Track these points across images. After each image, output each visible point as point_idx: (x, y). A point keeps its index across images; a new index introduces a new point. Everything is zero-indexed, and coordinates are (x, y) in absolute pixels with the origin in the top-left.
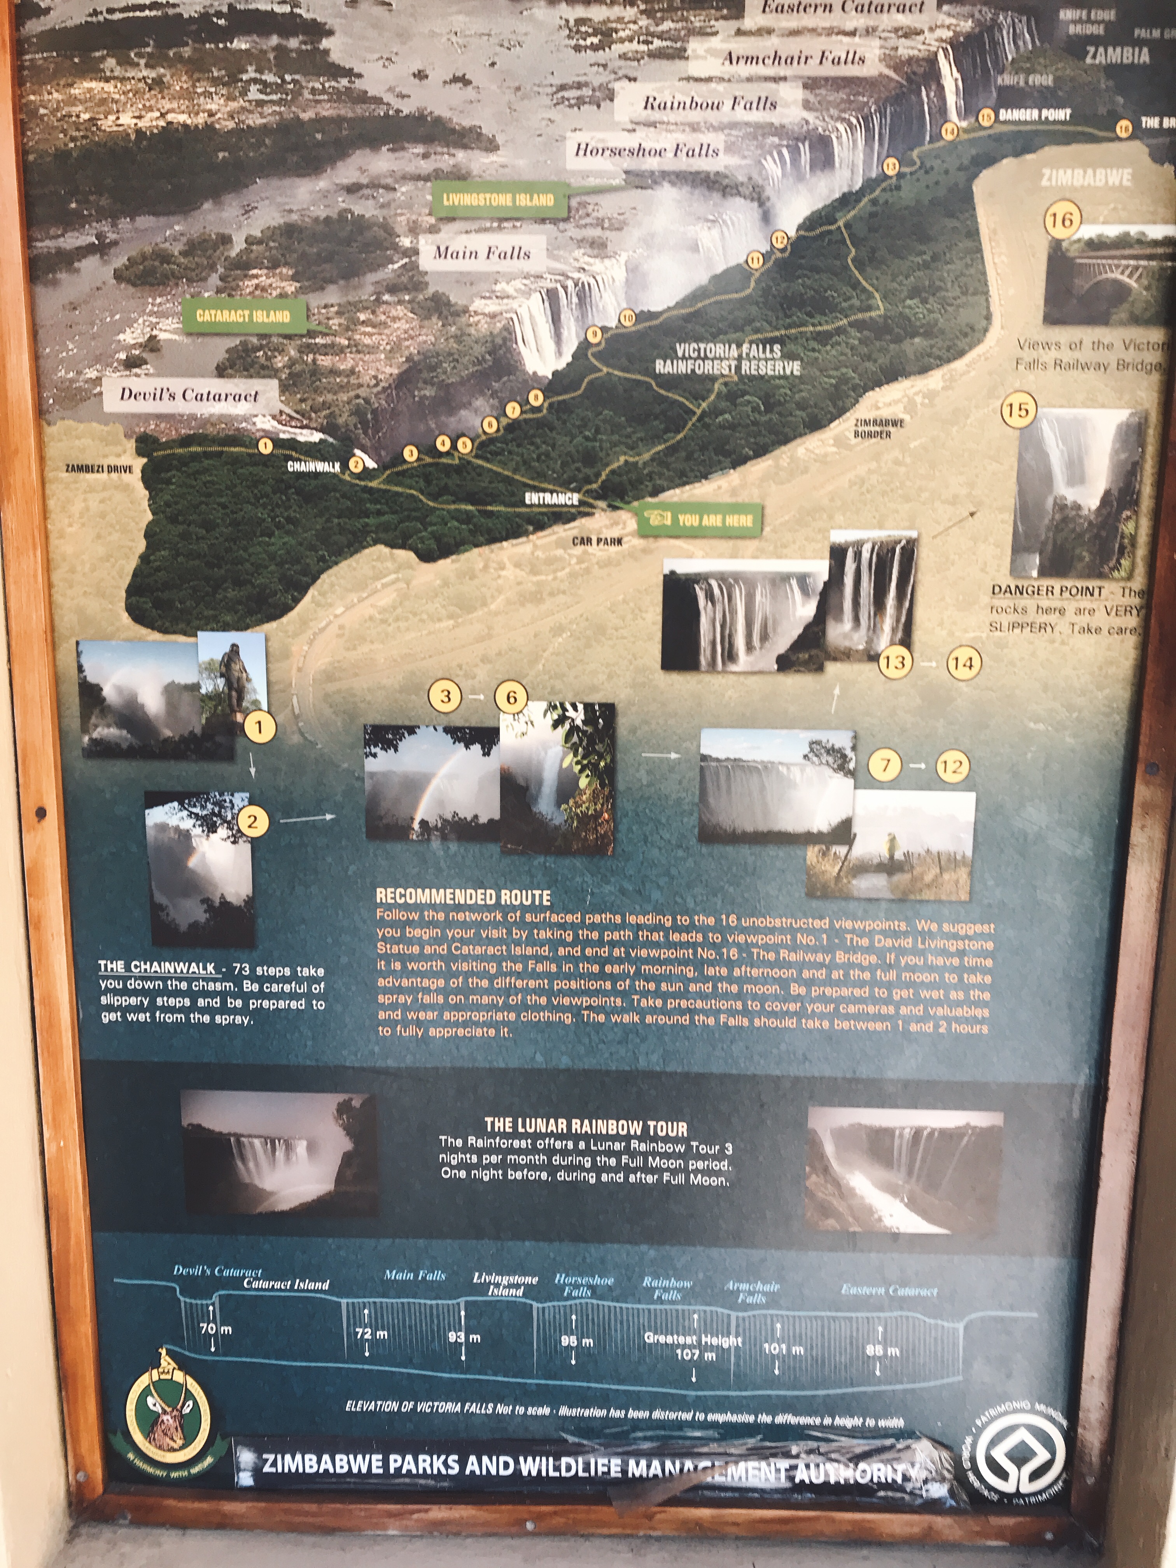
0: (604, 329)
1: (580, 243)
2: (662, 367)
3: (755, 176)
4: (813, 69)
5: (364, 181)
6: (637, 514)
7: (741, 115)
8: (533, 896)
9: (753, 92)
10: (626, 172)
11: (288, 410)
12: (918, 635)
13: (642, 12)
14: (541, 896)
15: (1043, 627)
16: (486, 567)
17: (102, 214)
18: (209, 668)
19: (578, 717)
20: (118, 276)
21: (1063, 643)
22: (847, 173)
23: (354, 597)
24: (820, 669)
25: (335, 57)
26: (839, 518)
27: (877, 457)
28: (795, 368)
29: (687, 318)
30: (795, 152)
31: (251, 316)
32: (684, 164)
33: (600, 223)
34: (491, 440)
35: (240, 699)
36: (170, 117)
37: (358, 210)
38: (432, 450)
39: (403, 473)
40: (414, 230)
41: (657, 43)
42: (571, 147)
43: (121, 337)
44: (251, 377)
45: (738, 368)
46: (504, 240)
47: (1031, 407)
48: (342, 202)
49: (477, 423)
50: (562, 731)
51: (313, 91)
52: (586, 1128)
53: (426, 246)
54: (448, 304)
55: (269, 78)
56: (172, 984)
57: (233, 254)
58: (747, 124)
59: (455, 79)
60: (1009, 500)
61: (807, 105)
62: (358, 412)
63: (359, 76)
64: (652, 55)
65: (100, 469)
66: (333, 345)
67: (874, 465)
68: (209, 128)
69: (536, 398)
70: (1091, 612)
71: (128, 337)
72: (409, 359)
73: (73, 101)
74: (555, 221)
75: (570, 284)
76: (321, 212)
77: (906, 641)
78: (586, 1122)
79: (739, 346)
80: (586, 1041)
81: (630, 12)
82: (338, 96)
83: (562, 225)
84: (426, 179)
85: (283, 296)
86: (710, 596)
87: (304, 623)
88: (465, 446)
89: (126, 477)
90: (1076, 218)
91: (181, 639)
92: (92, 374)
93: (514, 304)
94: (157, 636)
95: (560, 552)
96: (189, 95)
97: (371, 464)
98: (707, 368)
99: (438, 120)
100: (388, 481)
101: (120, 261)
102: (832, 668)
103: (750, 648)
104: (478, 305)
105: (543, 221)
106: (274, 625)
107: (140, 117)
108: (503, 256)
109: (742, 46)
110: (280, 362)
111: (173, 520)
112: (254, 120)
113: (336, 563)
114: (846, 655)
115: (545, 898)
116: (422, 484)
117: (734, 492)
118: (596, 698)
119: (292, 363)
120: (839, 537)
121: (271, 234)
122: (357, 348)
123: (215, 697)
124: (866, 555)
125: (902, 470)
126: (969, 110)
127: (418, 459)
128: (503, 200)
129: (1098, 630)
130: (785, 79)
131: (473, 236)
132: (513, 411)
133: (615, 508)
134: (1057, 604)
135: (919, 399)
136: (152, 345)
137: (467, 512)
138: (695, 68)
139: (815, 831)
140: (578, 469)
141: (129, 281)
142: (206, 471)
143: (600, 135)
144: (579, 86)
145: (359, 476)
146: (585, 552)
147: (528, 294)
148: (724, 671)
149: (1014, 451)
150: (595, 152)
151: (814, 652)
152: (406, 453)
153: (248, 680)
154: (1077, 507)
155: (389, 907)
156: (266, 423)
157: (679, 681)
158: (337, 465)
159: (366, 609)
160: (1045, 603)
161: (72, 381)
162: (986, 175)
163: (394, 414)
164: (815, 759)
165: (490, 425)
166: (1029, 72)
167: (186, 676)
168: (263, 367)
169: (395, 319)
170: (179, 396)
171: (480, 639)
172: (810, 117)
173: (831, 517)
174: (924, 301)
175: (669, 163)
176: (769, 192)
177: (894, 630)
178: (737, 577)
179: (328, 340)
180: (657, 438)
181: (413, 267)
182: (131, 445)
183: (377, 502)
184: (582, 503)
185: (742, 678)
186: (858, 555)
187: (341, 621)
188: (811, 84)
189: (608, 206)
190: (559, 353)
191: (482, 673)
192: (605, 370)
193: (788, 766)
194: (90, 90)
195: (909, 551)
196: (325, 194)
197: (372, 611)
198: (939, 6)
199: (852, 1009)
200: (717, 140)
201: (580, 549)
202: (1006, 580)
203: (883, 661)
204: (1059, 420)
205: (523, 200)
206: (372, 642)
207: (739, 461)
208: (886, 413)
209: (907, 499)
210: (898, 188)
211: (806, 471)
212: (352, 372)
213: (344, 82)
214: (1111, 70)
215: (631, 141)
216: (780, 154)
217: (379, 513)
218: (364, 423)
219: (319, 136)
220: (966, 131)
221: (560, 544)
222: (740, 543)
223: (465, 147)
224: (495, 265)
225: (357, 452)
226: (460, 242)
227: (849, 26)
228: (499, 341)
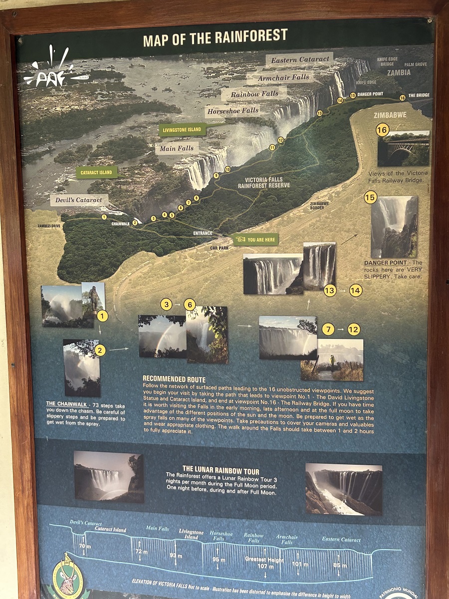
0: (220, 173)
1: (210, 144)
2: (239, 186)
3: (271, 118)
4: (290, 81)
5: (136, 125)
6: (233, 238)
7: (265, 97)
8: (199, 379)
9: (270, 89)
10: (226, 119)
11: (111, 204)
12: (338, 281)
13: (230, 64)
14: (202, 379)
15: (385, 276)
16: (180, 258)
17: (51, 140)
18: (85, 295)
19: (214, 312)
20: (55, 161)
21: (392, 282)
22: (304, 116)
23: (134, 269)
24: (302, 293)
25: (126, 85)
26: (306, 238)
27: (319, 216)
28: (288, 185)
29: (248, 169)
30: (285, 109)
31: (99, 172)
32: (246, 115)
33: (217, 137)
34: (181, 213)
35: (96, 306)
36: (72, 107)
37: (134, 135)
38: (161, 217)
39: (150, 226)
40: (153, 141)
41: (235, 74)
42: (206, 111)
43: (56, 181)
44: (99, 193)
45: (268, 185)
46: (184, 144)
47: (375, 196)
48: (129, 133)
49: (176, 207)
50: (208, 317)
51: (119, 96)
52: (221, 471)
53: (157, 147)
54: (166, 167)
55: (105, 93)
56: (72, 411)
57: (93, 152)
58: (268, 100)
59: (166, 90)
60: (369, 231)
61: (289, 93)
62: (135, 205)
63: (134, 90)
64: (234, 78)
65: (49, 226)
66: (126, 182)
67: (318, 219)
68: (85, 110)
69: (196, 198)
70: (403, 270)
71: (58, 181)
72: (152, 186)
73: (41, 104)
74: (201, 137)
75: (207, 158)
76: (122, 136)
77: (334, 283)
78: (221, 468)
79: (268, 178)
80: (220, 436)
81: (226, 65)
82: (127, 97)
83: (204, 138)
84: (157, 123)
85: (109, 165)
86: (260, 267)
87: (118, 278)
88: (172, 215)
89: (58, 228)
90: (387, 129)
91: (76, 285)
92: (47, 194)
93: (189, 166)
94: (68, 284)
95: (206, 252)
96: (78, 100)
97: (140, 223)
98: (257, 186)
99: (161, 104)
100: (146, 229)
101: (56, 155)
102: (307, 293)
103: (276, 286)
104: (176, 166)
105: (197, 137)
106: (107, 279)
107: (63, 108)
108: (184, 149)
109: (264, 74)
110: (108, 188)
111: (74, 243)
112: (100, 107)
113: (129, 258)
114: (311, 288)
115: (204, 380)
116: (158, 229)
117: (268, 229)
118: (220, 305)
119: (113, 188)
120: (306, 245)
121: (105, 144)
122: (135, 183)
123: (87, 305)
124: (317, 251)
125: (329, 220)
126: (347, 93)
127: (156, 220)
128: (184, 130)
129: (405, 277)
130: (280, 85)
131: (173, 143)
132: (189, 203)
133: (226, 236)
134: (390, 268)
135: (333, 195)
136: (66, 183)
137: (173, 238)
138: (249, 82)
139: (303, 354)
140: (212, 223)
141: (59, 162)
142: (84, 226)
143: (216, 106)
144: (209, 90)
145: (136, 227)
146: (215, 252)
147: (193, 162)
148: (267, 295)
149: (369, 212)
150: (215, 112)
151: (300, 287)
152: (152, 218)
153: (99, 299)
154: (394, 232)
155: (148, 383)
156: (105, 209)
157: (251, 299)
158: (128, 223)
159: (138, 274)
160: (385, 268)
161: (40, 196)
162: (354, 115)
163: (147, 205)
164: (302, 327)
165: (181, 208)
166: (367, 80)
167: (77, 299)
168: (103, 190)
169: (147, 172)
170: (75, 201)
171: (178, 284)
172: (290, 97)
173: (303, 238)
174: (334, 160)
175: (241, 115)
176: (276, 123)
177: (329, 279)
178: (270, 260)
179: (125, 180)
180: (240, 211)
181: (153, 154)
182: (59, 217)
183: (142, 236)
184: (213, 235)
185: (273, 297)
186: (314, 252)
187: (130, 278)
188: (290, 86)
189: (220, 131)
190: (204, 182)
191: (179, 296)
192: (220, 188)
193: (292, 330)
194: (47, 99)
195: (333, 249)
196: (123, 130)
197: (140, 274)
198: (334, 58)
199: (320, 424)
200: (257, 106)
201: (213, 251)
202: (370, 260)
203: (325, 291)
204: (386, 200)
205: (190, 130)
206: (141, 285)
207: (269, 219)
208: (321, 200)
209: (331, 231)
210: (322, 120)
211: (293, 221)
212: (133, 191)
213: (129, 92)
214: (397, 78)
215: (227, 108)
216: (280, 111)
217: (143, 240)
218: (138, 208)
219: (121, 111)
220: (346, 100)
221: (206, 249)
222: (271, 248)
223: (170, 112)
224: (181, 153)
225: (135, 219)
226: (168, 145)
227: (303, 66)
228: (183, 179)
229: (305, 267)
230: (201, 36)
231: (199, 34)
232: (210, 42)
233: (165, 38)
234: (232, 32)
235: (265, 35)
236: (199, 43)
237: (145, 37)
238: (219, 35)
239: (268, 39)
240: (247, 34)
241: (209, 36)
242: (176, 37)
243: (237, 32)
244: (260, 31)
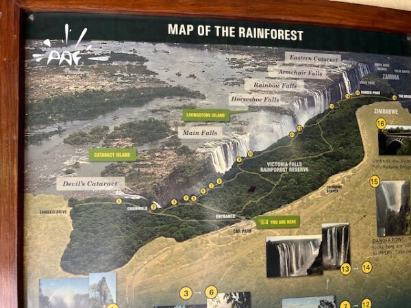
0: (242, 158)
1: (234, 130)
2: (262, 170)
3: (291, 108)
4: (306, 76)
5: (158, 108)
6: (256, 221)
7: (285, 89)
9: (289, 82)
10: (249, 107)
11: (128, 188)
12: (352, 259)
13: (253, 57)
15: (388, 252)
16: (202, 243)
17: (60, 120)
18: (93, 288)
19: (237, 298)
20: (65, 142)
21: (395, 257)
22: (319, 108)
23: (151, 257)
24: (321, 273)
25: (148, 68)
26: (324, 220)
27: (334, 198)
28: (306, 169)
29: (271, 154)
30: (303, 100)
31: (115, 155)
32: (267, 104)
33: (240, 123)
34: (204, 196)
35: (105, 299)
36: (88, 87)
37: (156, 118)
38: (182, 201)
39: (171, 209)
40: (176, 125)
41: (258, 66)
42: (230, 98)
43: (65, 163)
44: (114, 176)
45: (288, 170)
46: (208, 129)
47: (378, 181)
48: (150, 116)
49: (199, 191)
50: (230, 304)
51: (141, 79)
53: (180, 131)
54: (188, 150)
55: (125, 75)
57: (109, 133)
58: (287, 92)
59: (191, 76)
60: (375, 211)
61: (305, 87)
62: (155, 188)
63: (157, 74)
64: (257, 70)
65: (53, 212)
66: (146, 164)
67: (334, 201)
68: (102, 91)
69: (219, 181)
70: (401, 246)
71: (67, 163)
72: (174, 169)
73: (52, 82)
74: (225, 122)
75: (231, 143)
76: (143, 119)
77: (348, 261)
79: (288, 163)
81: (249, 57)
82: (149, 81)
83: (228, 124)
84: (181, 108)
85: (128, 147)
86: (283, 249)
87: (132, 268)
88: (194, 199)
89: (64, 215)
90: (385, 123)
91: (82, 276)
92: (53, 176)
93: (212, 150)
94: (72, 276)
95: (229, 236)
96: (95, 80)
97: (159, 206)
98: (278, 170)
99: (185, 89)
100: (165, 212)
101: (66, 136)
102: (326, 273)
103: (297, 267)
104: (199, 150)
105: (221, 122)
106: (120, 269)
107: (77, 87)
108: (207, 134)
109: (284, 68)
110: (125, 170)
111: (82, 230)
112: (119, 88)
113: (145, 244)
114: (329, 268)
116: (178, 213)
117: (289, 212)
118: (243, 290)
119: (130, 171)
120: (325, 226)
121: (123, 126)
122: (155, 165)
123: (94, 299)
124: (333, 232)
125: (343, 202)
126: (353, 90)
127: (177, 204)
128: (208, 115)
129: (404, 252)
130: (298, 79)
131: (197, 127)
132: (211, 186)
133: (249, 219)
134: (392, 245)
135: (345, 178)
136: (77, 165)
137: (195, 222)
138: (270, 74)
140: (235, 206)
141: (69, 143)
142: (95, 211)
143: (240, 95)
144: (233, 79)
145: (154, 211)
146: (238, 236)
147: (216, 146)
148: (289, 277)
149: (375, 195)
150: (239, 100)
151: (319, 267)
152: (172, 202)
153: (109, 291)
154: (394, 212)
156: (121, 193)
157: (275, 282)
158: (146, 208)
159: (156, 262)
160: (388, 244)
161: (45, 179)
162: (359, 110)
163: (168, 188)
165: (203, 191)
166: (368, 80)
167: (82, 292)
168: (119, 173)
169: (169, 155)
170: (86, 184)
171: (199, 270)
172: (307, 90)
173: (321, 219)
174: (345, 147)
175: (262, 104)
176: (295, 113)
177: (344, 257)
178: (292, 242)
179: (144, 163)
180: (262, 194)
181: (176, 137)
182: (66, 203)
183: (161, 220)
184: (236, 218)
185: (295, 279)
186: (331, 232)
187: (146, 266)
188: (306, 81)
189: (243, 117)
190: (227, 166)
191: (200, 283)
192: (243, 171)
194: (59, 79)
195: (347, 229)
196: (144, 113)
197: (158, 262)
198: (342, 60)
200: (278, 96)
201: (236, 235)
202: (376, 238)
203: (342, 269)
204: (386, 184)
205: (214, 115)
206: (158, 274)
207: (290, 201)
208: (336, 184)
209: (345, 212)
210: (334, 113)
211: (312, 204)
212: (153, 173)
213: (152, 76)
214: (390, 81)
215: (250, 96)
216: (299, 102)
217: (162, 224)
218: (157, 192)
219: (142, 93)
220: (352, 96)
221: (229, 233)
222: (293, 230)
223: (194, 98)
224: (205, 137)
225: (154, 202)
226: (192, 130)
227: (317, 64)
228: (206, 162)
229: (324, 247)
230: (225, 29)
231: (223, 28)
232: (234, 36)
233: (190, 28)
234: (255, 29)
235: (284, 35)
236: (223, 35)
237: (170, 26)
238: (242, 30)
239: (286, 39)
240: (268, 32)
241: (233, 30)
242: (201, 28)
243: (259, 30)
244: (279, 31)
